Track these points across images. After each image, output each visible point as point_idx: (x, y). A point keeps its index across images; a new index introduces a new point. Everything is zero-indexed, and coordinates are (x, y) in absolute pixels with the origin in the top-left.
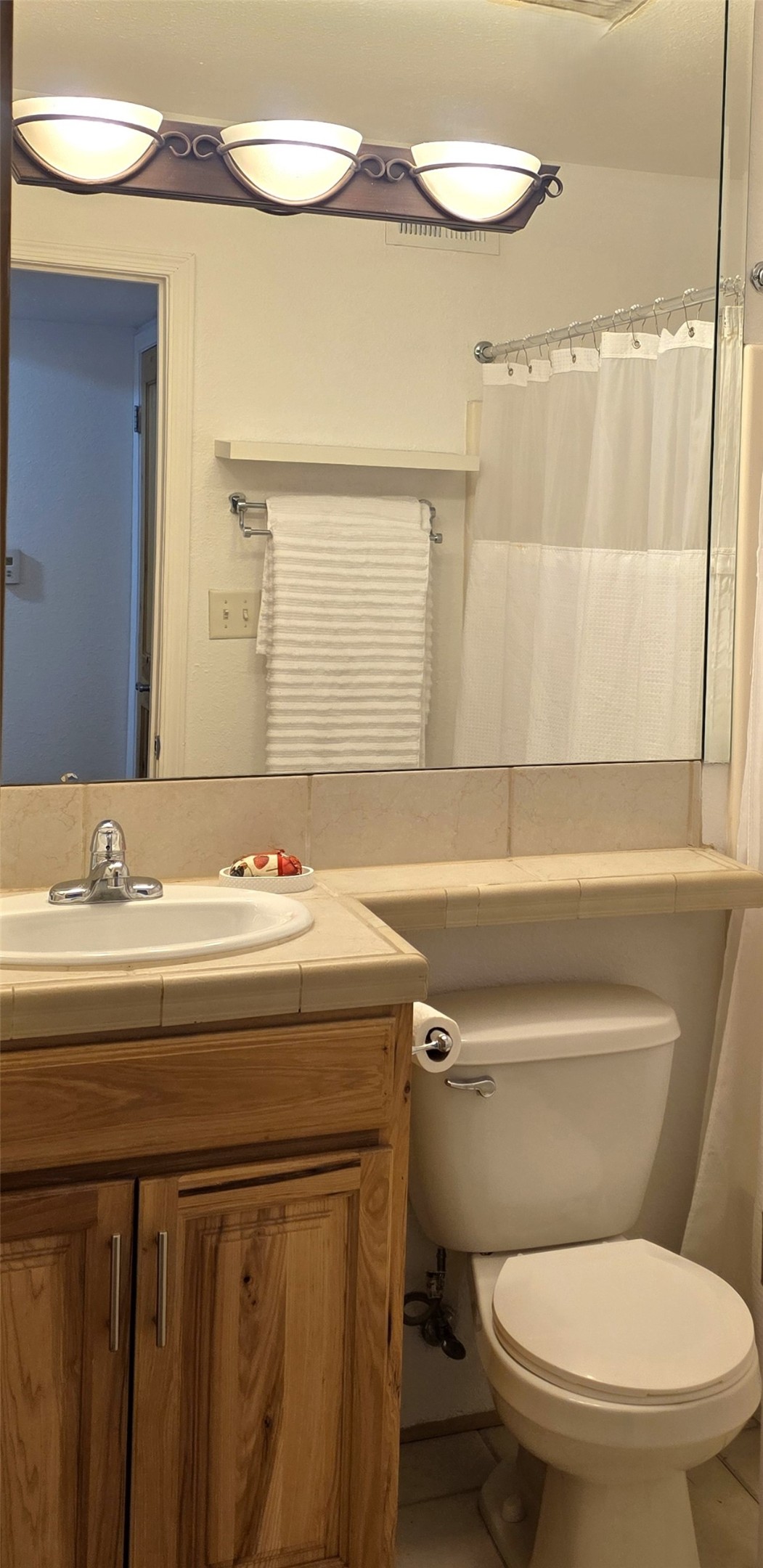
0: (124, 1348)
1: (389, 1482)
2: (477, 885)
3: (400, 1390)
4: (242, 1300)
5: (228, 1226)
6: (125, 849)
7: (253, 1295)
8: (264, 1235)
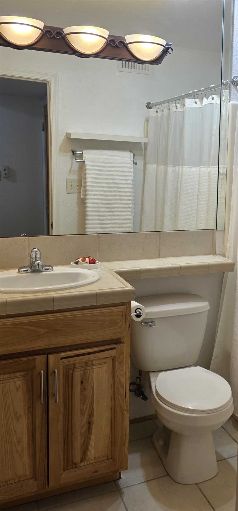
0: (45, 404)
1: (126, 437)
2: (150, 266)
3: (129, 411)
4: (81, 388)
5: (76, 367)
6: (41, 256)
7: (84, 387)
8: (87, 370)
